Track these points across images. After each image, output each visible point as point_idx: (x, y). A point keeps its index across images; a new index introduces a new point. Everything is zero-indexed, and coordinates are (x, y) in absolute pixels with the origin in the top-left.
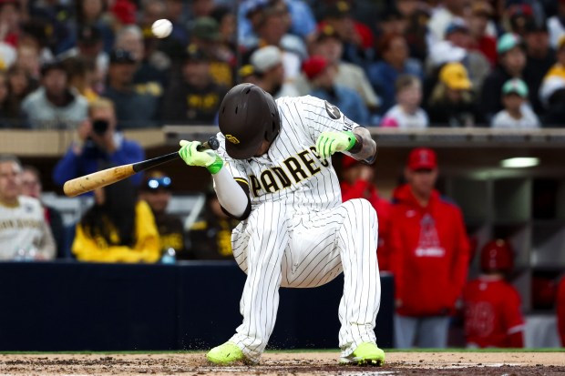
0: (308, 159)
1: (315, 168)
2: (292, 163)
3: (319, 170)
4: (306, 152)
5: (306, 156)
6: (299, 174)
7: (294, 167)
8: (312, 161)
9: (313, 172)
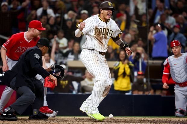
7: (108, 31)
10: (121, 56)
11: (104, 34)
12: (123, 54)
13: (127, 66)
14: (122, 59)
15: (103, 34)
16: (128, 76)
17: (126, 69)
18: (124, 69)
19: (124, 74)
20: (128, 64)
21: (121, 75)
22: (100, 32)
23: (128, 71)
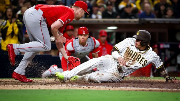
0: (142, 60)
1: (141, 63)
2: (140, 56)
3: (141, 64)
4: (144, 59)
5: (143, 59)
6: (138, 59)
7: (139, 57)
8: (142, 61)
9: (140, 63)
10: (8, 14)
11: (134, 57)
12: (11, 12)
13: (16, 25)
14: (9, 17)
15: (132, 57)
16: (16, 35)
17: (15, 29)
18: (13, 28)
19: (13, 34)
20: (17, 22)
21: (10, 35)
22: (129, 53)
23: (17, 31)
